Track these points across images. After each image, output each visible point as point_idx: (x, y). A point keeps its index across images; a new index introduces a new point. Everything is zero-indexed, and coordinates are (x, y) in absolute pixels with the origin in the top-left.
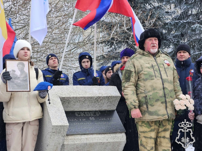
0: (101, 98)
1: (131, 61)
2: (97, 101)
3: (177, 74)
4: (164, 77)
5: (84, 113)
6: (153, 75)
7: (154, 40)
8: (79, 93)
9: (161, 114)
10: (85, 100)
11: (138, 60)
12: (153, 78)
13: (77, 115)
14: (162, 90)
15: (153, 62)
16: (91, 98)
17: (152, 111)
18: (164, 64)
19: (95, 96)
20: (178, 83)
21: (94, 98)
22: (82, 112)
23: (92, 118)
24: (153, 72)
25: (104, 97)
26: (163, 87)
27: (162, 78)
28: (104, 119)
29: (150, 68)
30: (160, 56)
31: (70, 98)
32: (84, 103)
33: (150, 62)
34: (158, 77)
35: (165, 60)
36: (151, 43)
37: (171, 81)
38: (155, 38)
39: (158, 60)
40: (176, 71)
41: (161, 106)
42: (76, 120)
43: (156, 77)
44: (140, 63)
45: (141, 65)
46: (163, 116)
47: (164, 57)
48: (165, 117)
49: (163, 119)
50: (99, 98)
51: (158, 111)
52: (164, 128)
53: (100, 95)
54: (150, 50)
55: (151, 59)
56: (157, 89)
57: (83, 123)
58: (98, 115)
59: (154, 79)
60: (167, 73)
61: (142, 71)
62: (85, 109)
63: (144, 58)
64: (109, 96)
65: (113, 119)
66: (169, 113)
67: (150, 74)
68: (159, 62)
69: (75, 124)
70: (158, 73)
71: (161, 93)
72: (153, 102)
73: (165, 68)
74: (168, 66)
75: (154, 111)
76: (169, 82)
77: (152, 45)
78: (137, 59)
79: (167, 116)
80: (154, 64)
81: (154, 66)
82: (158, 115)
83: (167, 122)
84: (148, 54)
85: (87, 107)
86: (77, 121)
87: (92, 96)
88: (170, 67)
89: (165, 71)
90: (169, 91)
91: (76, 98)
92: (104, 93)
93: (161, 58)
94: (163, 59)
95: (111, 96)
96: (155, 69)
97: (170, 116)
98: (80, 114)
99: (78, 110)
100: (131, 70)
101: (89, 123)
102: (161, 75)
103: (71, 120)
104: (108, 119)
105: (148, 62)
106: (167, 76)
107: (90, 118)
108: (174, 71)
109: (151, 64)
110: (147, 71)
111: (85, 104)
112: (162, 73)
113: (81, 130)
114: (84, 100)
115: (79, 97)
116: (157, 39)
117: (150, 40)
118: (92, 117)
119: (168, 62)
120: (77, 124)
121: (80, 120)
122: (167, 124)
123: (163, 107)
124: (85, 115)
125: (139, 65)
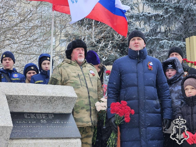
0: (55, 98)
1: (58, 69)
2: (51, 101)
3: (101, 84)
4: (90, 86)
5: (35, 116)
6: (79, 84)
7: (81, 50)
8: (30, 92)
9: (85, 121)
10: (37, 100)
11: (65, 69)
12: (79, 86)
13: (26, 116)
14: (88, 99)
15: (79, 71)
16: (43, 97)
17: (77, 118)
18: (89, 73)
19: (48, 95)
20: (102, 92)
21: (47, 98)
22: (33, 113)
23: (43, 121)
24: (79, 81)
25: (59, 97)
26: (89, 96)
27: (87, 87)
28: (57, 122)
29: (76, 77)
30: (86, 66)
31: (19, 96)
32: (35, 103)
33: (76, 71)
34: (83, 86)
35: (90, 70)
36: (78, 52)
37: (95, 90)
38: (82, 48)
39: (84, 70)
40: (100, 81)
41: (86, 114)
42: (24, 122)
43: (82, 86)
44: (66, 72)
45: (68, 74)
46: (87, 123)
47: (89, 67)
48: (89, 124)
49: (87, 125)
50: (53, 98)
51: (83, 118)
52: (87, 134)
53: (54, 95)
54: (78, 60)
55: (78, 69)
56: (83, 98)
57: (33, 126)
58: (50, 117)
59: (80, 88)
60: (92, 82)
61: (69, 80)
62: (37, 110)
63: (71, 66)
64: (64, 96)
65: (67, 123)
66: (93, 120)
67: (76, 83)
68: (85, 72)
69: (22, 127)
70: (84, 83)
71: (86, 101)
72: (78, 109)
73: (90, 78)
74: (93, 76)
75: (79, 118)
76: (94, 92)
77: (80, 55)
78: (64, 67)
79: (91, 123)
80: (81, 73)
81: (80, 75)
82: (83, 122)
83: (90, 129)
84: (75, 63)
85: (38, 108)
86: (26, 123)
87: (45, 95)
88: (95, 77)
89: (90, 81)
90: (94, 100)
91: (26, 96)
92: (58, 93)
93: (86, 67)
94: (89, 69)
95: (67, 97)
96: (81, 79)
97: (93, 123)
98: (30, 116)
99: (28, 112)
100: (57, 79)
101: (39, 127)
102: (86, 84)
103: (19, 122)
104: (62, 123)
105: (75, 71)
106: (92, 86)
107: (41, 121)
108: (98, 80)
109: (77, 73)
110: (73, 80)
111: (37, 104)
112: (88, 82)
113: (29, 133)
114: (34, 100)
115: (29, 96)
116: (84, 49)
117: (78, 50)
118: (44, 119)
119: (93, 72)
120: (25, 126)
121: (30, 122)
122: (90, 131)
123: (87, 114)
124: (36, 117)
125: (66, 74)
